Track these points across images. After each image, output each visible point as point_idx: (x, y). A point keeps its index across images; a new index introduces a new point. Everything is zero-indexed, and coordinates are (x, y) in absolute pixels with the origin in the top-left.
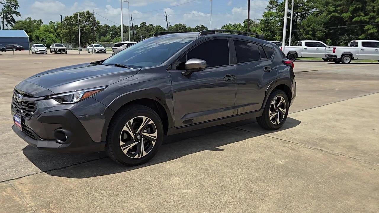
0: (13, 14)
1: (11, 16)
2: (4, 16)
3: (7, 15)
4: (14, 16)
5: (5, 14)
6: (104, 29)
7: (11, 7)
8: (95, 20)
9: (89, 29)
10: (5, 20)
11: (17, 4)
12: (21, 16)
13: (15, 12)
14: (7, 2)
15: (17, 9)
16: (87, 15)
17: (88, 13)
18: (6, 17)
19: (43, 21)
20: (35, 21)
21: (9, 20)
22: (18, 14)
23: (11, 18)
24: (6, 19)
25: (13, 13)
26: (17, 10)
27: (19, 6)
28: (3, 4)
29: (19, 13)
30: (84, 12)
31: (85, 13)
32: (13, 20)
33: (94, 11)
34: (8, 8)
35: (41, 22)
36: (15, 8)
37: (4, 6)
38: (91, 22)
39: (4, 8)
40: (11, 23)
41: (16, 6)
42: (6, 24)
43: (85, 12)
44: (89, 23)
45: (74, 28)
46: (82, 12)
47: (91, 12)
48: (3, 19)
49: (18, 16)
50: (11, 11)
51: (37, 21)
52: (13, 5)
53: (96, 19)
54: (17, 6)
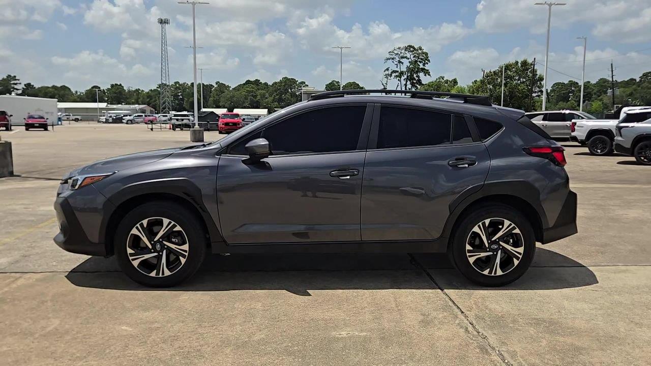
0: (421, 74)
1: (417, 76)
2: (407, 76)
3: (412, 75)
4: (421, 75)
5: (409, 74)
6: (567, 89)
7: (419, 63)
8: (537, 75)
9: (524, 90)
10: (409, 83)
11: (428, 58)
12: (430, 75)
13: (423, 70)
14: (414, 57)
15: (426, 65)
16: (522, 66)
17: (525, 63)
18: (411, 78)
19: (458, 80)
20: (447, 82)
21: (415, 81)
22: (427, 72)
23: (417, 78)
24: (410, 81)
25: (420, 72)
26: (427, 67)
27: (429, 61)
28: (408, 59)
29: (428, 70)
30: (517, 62)
31: (519, 65)
32: (419, 82)
33: (535, 59)
34: (415, 64)
35: (455, 82)
36: (424, 65)
37: (409, 62)
38: (529, 77)
39: (409, 65)
40: (416, 87)
41: (425, 61)
42: (410, 88)
43: (520, 62)
44: (524, 80)
45: (499, 89)
46: (514, 62)
47: (530, 61)
48: (407, 82)
49: (427, 75)
50: (418, 68)
51: (450, 81)
52: (422, 59)
53: (538, 73)
54: (427, 61)
